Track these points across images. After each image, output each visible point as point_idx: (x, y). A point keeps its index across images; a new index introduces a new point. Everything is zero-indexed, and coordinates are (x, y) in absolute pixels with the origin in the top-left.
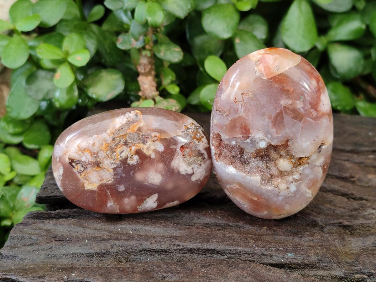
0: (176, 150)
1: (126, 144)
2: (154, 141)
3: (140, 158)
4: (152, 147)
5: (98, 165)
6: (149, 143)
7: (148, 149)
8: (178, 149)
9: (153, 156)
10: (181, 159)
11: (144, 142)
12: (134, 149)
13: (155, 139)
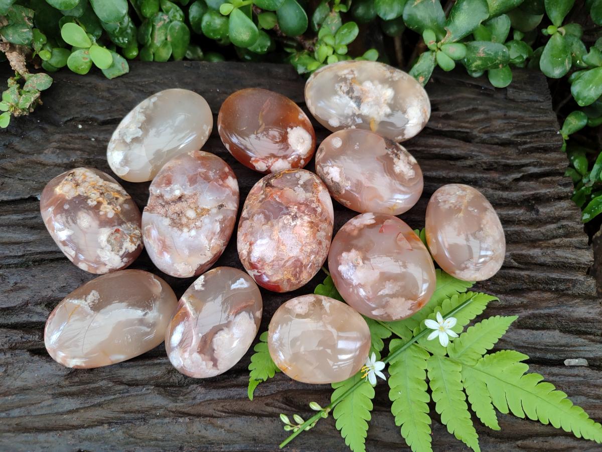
0: (115, 226)
1: (102, 194)
2: (113, 209)
3: (95, 206)
4: (108, 210)
5: (77, 185)
6: (110, 207)
7: (105, 208)
8: (115, 228)
9: (101, 213)
10: (109, 233)
11: (109, 204)
12: (101, 199)
13: (116, 209)
